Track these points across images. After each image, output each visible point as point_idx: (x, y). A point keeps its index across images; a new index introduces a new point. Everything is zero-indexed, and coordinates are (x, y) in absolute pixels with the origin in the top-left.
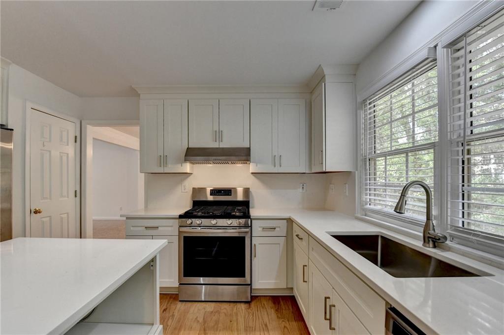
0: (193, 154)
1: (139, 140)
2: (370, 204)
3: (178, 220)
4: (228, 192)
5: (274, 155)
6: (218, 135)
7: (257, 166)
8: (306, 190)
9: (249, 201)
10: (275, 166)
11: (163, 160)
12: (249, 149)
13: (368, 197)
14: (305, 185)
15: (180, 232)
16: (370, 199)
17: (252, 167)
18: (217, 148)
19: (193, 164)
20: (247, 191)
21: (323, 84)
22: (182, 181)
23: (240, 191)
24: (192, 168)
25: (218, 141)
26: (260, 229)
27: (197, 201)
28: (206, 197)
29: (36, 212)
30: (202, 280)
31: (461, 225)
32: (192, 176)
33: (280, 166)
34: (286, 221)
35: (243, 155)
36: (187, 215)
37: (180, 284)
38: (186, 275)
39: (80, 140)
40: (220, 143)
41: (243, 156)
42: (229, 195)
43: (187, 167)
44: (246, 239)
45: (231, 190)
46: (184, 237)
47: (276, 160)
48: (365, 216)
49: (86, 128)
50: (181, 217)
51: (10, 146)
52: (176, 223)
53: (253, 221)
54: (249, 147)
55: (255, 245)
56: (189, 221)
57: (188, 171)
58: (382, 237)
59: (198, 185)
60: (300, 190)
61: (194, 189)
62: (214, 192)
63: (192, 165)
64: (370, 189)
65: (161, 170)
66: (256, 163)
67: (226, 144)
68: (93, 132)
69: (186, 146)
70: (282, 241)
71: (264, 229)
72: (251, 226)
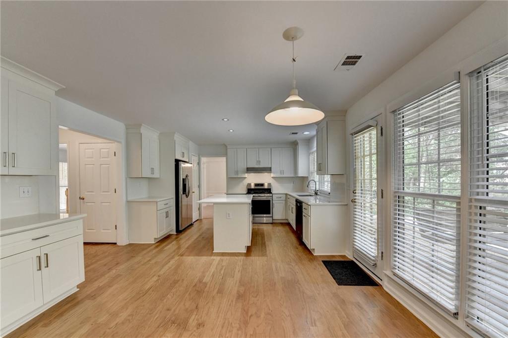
0: (249, 170)
4: (262, 185)
5: (280, 169)
6: (258, 162)
9: (270, 188)
10: (281, 174)
11: (237, 173)
12: (271, 168)
17: (272, 175)
18: (258, 168)
19: (249, 174)
20: (269, 184)
22: (243, 180)
23: (266, 185)
24: (248, 176)
25: (258, 164)
27: (248, 189)
28: (253, 187)
29: (193, 192)
32: (246, 179)
33: (283, 174)
34: (285, 195)
35: (269, 170)
39: (199, 164)
43: (246, 175)
44: (270, 201)
47: (282, 172)
55: (274, 203)
57: (246, 177)
59: (249, 182)
60: (292, 184)
61: (247, 184)
62: (256, 185)
64: (312, 183)
65: (235, 176)
66: (274, 173)
67: (262, 166)
69: (246, 167)
70: (284, 202)
71: (277, 197)
72: (272, 196)
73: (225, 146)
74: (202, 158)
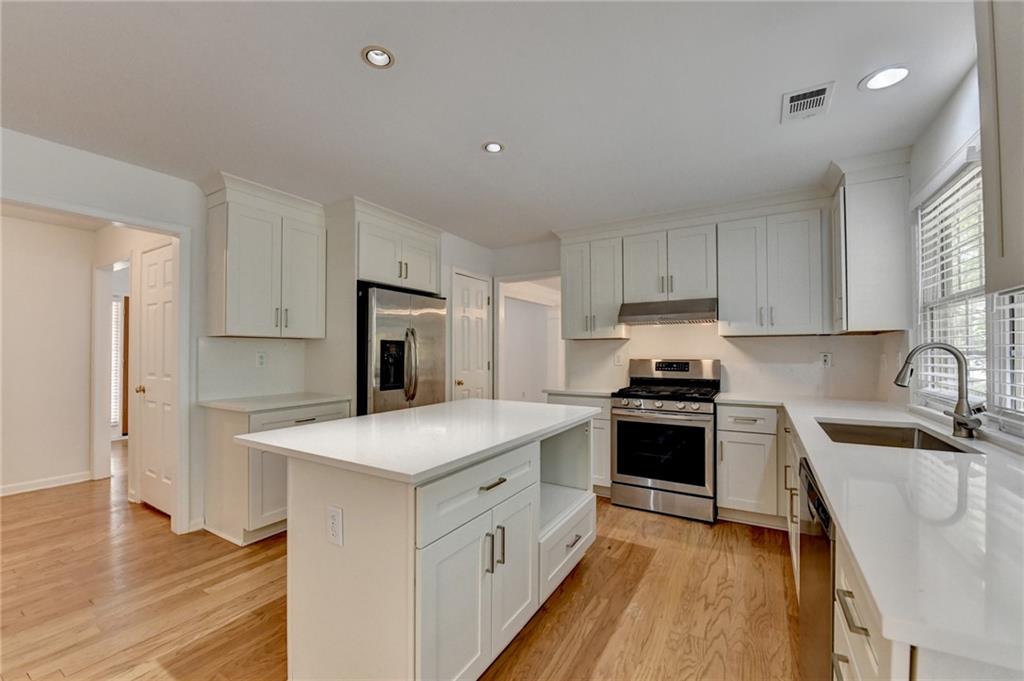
0: (630, 312)
1: (560, 292)
2: (933, 386)
3: (609, 400)
4: (683, 366)
5: (759, 307)
6: (667, 283)
7: (729, 324)
8: (832, 365)
9: (719, 381)
10: (762, 325)
11: (590, 322)
12: (716, 300)
13: (930, 373)
14: (829, 356)
15: (612, 414)
16: (933, 377)
17: (722, 328)
18: (665, 302)
19: (631, 325)
20: (717, 365)
21: (841, 189)
22: (615, 350)
23: (707, 364)
24: (628, 332)
25: (665, 289)
26: (732, 420)
27: (636, 378)
28: (652, 373)
29: (460, 383)
30: (649, 482)
31: (1009, 406)
32: (628, 343)
33: (772, 324)
34: (775, 410)
35: (706, 309)
36: (622, 394)
37: (613, 482)
38: (621, 470)
39: (492, 302)
40: (670, 294)
41: (705, 311)
42: (685, 370)
43: (622, 331)
44: (707, 431)
45: (688, 364)
46: (619, 422)
47: (764, 314)
48: (926, 406)
49: (498, 286)
50: (614, 395)
51: (443, 312)
52: (608, 403)
53: (718, 407)
54: (715, 296)
55: (721, 442)
56: (625, 401)
57: (624, 336)
58: (919, 431)
59: (638, 355)
60: (820, 364)
61: (631, 360)
62: (664, 366)
63: (628, 327)
64: (933, 359)
65: (587, 335)
66: (729, 321)
67: (679, 295)
68: (507, 289)
69: (620, 302)
70: (769, 441)
71: (737, 420)
72: (715, 413)
73: (553, 238)
74: (501, 284)
